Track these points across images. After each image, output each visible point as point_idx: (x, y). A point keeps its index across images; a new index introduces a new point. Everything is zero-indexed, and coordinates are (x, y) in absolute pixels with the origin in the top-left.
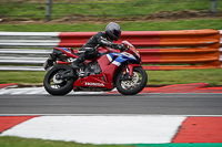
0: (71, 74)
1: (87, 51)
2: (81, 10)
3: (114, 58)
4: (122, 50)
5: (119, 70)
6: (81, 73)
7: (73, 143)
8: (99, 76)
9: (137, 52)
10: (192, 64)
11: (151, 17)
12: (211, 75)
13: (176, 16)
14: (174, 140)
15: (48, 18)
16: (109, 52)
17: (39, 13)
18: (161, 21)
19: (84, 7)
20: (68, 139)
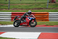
0: (19, 22)
1: (23, 17)
2: (17, 7)
3: (29, 18)
4: (31, 17)
5: (30, 21)
6: (22, 22)
7: (15, 38)
8: (26, 22)
9: (35, 17)
10: (42, 20)
11: (33, 9)
12: (47, 23)
13: (39, 9)
14: (38, 38)
15: (9, 9)
16: (28, 17)
17: (7, 8)
18: (35, 10)
19: (17, 6)
20: (13, 38)
